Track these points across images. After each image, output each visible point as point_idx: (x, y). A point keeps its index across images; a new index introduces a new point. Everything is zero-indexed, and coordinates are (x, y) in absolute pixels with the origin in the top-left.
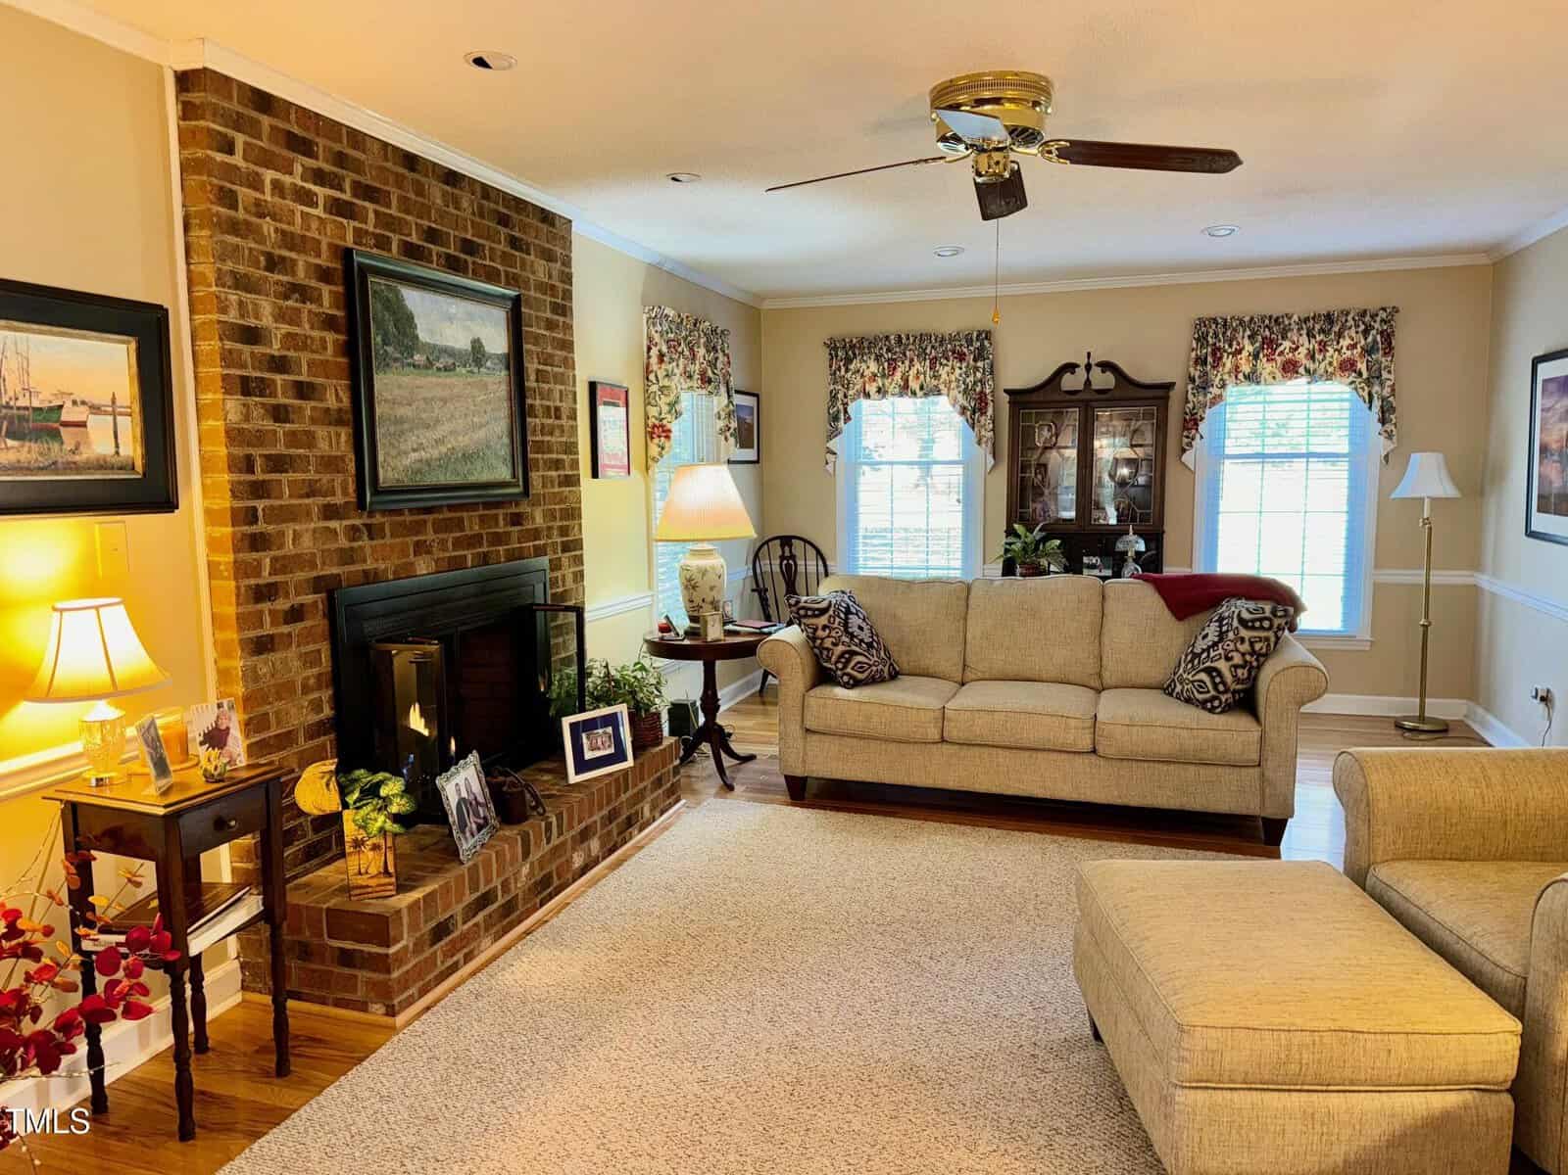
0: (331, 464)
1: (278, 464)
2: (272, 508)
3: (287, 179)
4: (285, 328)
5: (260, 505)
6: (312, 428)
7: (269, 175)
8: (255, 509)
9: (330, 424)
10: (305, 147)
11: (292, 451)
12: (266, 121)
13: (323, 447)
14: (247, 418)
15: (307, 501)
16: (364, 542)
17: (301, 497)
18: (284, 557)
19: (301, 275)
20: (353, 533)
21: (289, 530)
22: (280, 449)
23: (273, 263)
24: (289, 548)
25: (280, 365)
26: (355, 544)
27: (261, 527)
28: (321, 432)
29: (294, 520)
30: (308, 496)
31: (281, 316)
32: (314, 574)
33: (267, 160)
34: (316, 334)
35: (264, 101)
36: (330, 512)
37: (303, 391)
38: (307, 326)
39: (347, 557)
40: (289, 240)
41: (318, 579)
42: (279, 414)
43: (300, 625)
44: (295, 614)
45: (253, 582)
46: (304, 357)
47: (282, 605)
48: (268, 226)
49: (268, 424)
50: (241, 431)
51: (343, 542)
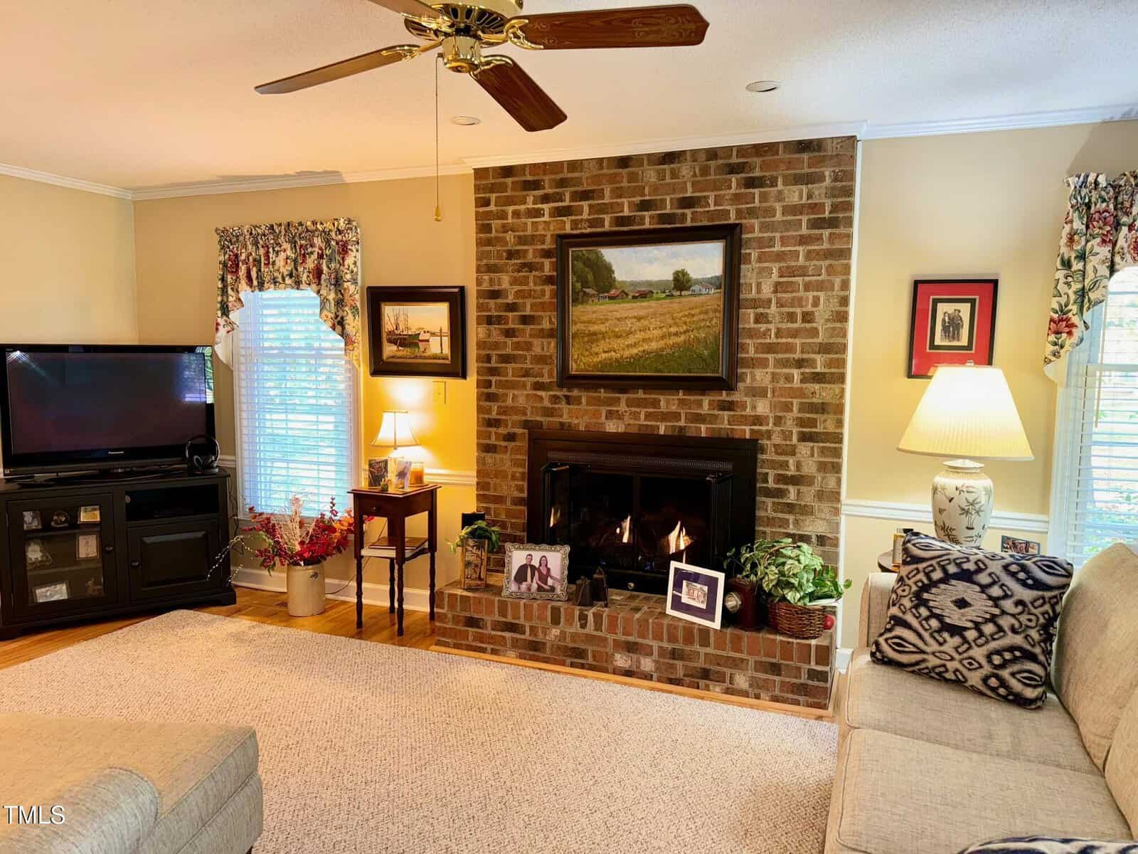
0: (541, 360)
1: (506, 359)
2: (501, 381)
3: (522, 207)
4: (517, 288)
5: (494, 379)
6: (530, 340)
7: (510, 209)
8: (491, 381)
9: (543, 337)
10: (536, 185)
11: (515, 352)
12: (509, 180)
13: (537, 350)
14: (489, 336)
15: (523, 379)
16: (563, 405)
17: (519, 376)
18: (507, 407)
19: (530, 257)
20: (555, 399)
21: (511, 393)
22: (509, 351)
23: (511, 255)
24: (509, 402)
25: (512, 307)
26: (556, 406)
27: (493, 390)
28: (537, 342)
29: (513, 388)
30: (524, 376)
31: (514, 282)
32: (524, 418)
33: (510, 201)
34: (538, 288)
35: (507, 171)
36: (538, 386)
37: (525, 320)
38: (532, 284)
39: (548, 412)
40: (522, 240)
41: (526, 421)
42: (509, 333)
43: (513, 444)
44: (511, 437)
45: (486, 416)
46: (528, 302)
47: (502, 431)
48: (510, 237)
49: (502, 339)
50: (484, 342)
51: (547, 403)
